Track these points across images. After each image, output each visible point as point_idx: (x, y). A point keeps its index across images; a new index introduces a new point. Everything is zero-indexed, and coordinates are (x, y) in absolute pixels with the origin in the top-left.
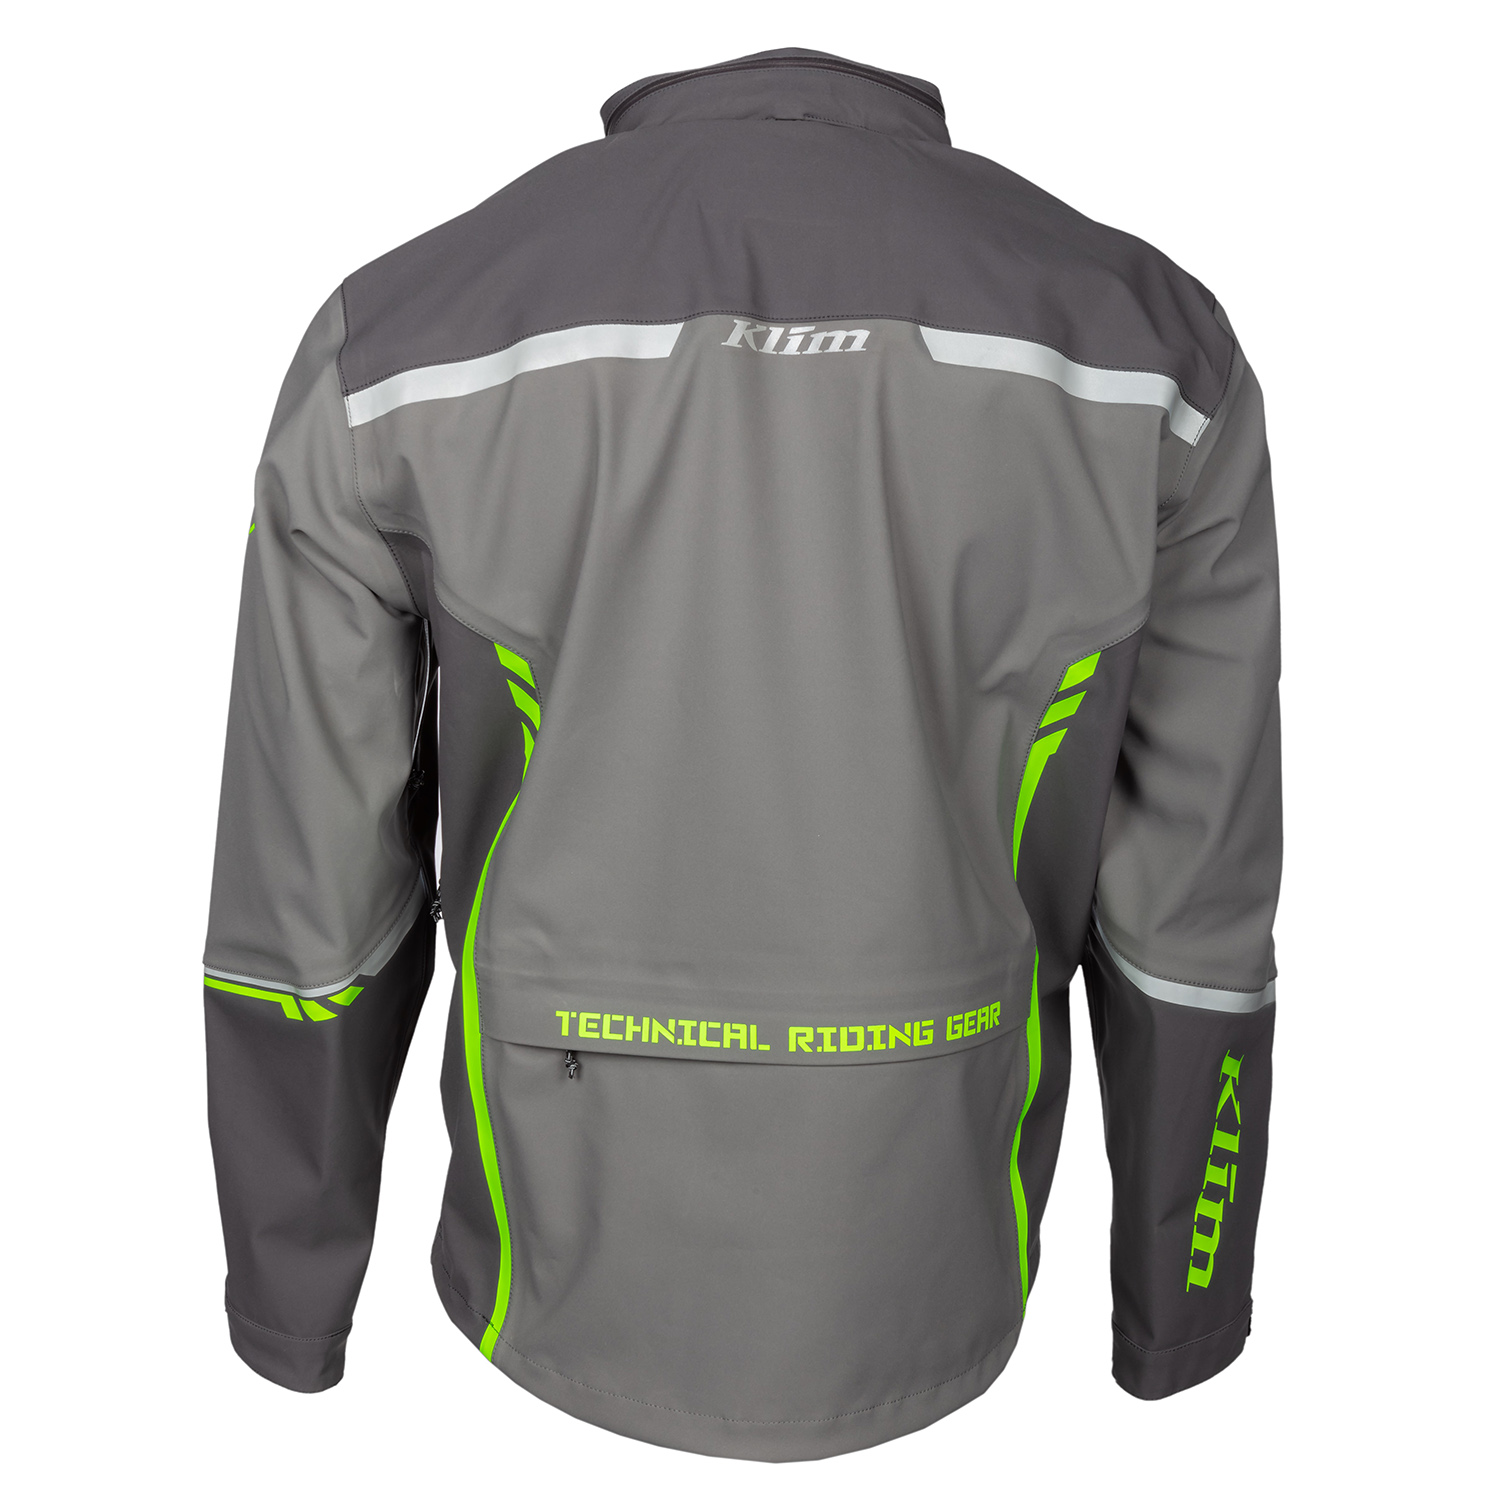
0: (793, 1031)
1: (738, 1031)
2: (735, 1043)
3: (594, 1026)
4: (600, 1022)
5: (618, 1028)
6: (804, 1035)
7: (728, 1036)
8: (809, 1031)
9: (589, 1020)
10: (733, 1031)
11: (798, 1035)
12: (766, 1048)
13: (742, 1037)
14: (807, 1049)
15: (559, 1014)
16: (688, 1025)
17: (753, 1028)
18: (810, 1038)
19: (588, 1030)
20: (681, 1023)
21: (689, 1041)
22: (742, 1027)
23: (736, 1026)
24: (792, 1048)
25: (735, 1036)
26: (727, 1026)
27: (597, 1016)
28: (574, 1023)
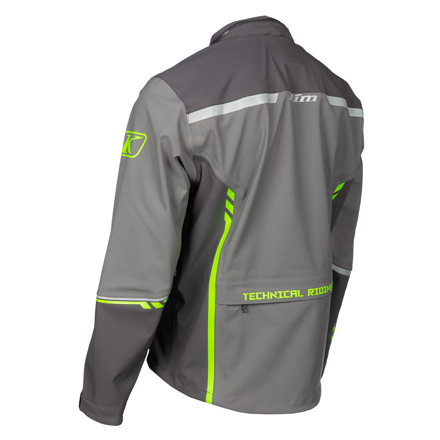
0: (309, 290)
1: (294, 292)
2: (294, 296)
3: (254, 296)
4: (255, 295)
5: (260, 296)
6: (311, 291)
7: (292, 294)
8: (313, 290)
9: (252, 295)
10: (293, 292)
11: (310, 291)
12: (302, 296)
13: (296, 294)
14: (312, 295)
15: (244, 294)
16: (280, 292)
17: (299, 291)
18: (313, 292)
19: (252, 298)
20: (278, 292)
21: (281, 297)
22: (296, 291)
23: (294, 291)
24: (309, 295)
25: (294, 294)
26: (291, 291)
27: (254, 293)
28: (248, 296)
